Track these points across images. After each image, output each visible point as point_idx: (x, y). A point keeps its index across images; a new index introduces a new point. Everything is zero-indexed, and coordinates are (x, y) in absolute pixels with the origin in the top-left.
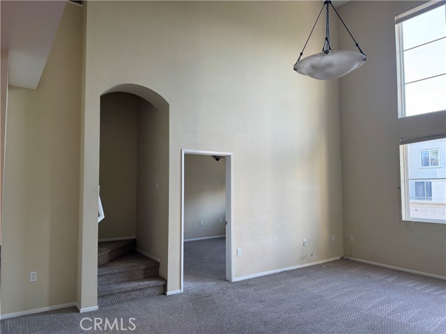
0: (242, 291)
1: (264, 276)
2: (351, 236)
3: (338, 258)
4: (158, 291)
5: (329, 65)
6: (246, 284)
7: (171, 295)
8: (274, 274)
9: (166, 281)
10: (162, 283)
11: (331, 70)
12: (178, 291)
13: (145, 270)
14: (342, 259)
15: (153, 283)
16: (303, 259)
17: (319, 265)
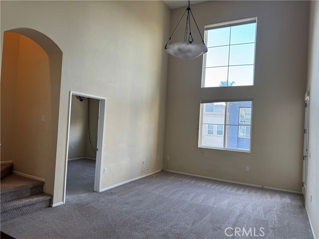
0: (109, 197)
1: (120, 186)
2: (168, 157)
3: (160, 171)
4: (45, 205)
5: (189, 51)
6: (109, 192)
7: (56, 207)
8: (126, 184)
9: (52, 196)
10: (48, 198)
11: (189, 54)
12: (61, 203)
13: (31, 189)
14: (161, 171)
15: (41, 198)
16: (142, 172)
17: (151, 175)
